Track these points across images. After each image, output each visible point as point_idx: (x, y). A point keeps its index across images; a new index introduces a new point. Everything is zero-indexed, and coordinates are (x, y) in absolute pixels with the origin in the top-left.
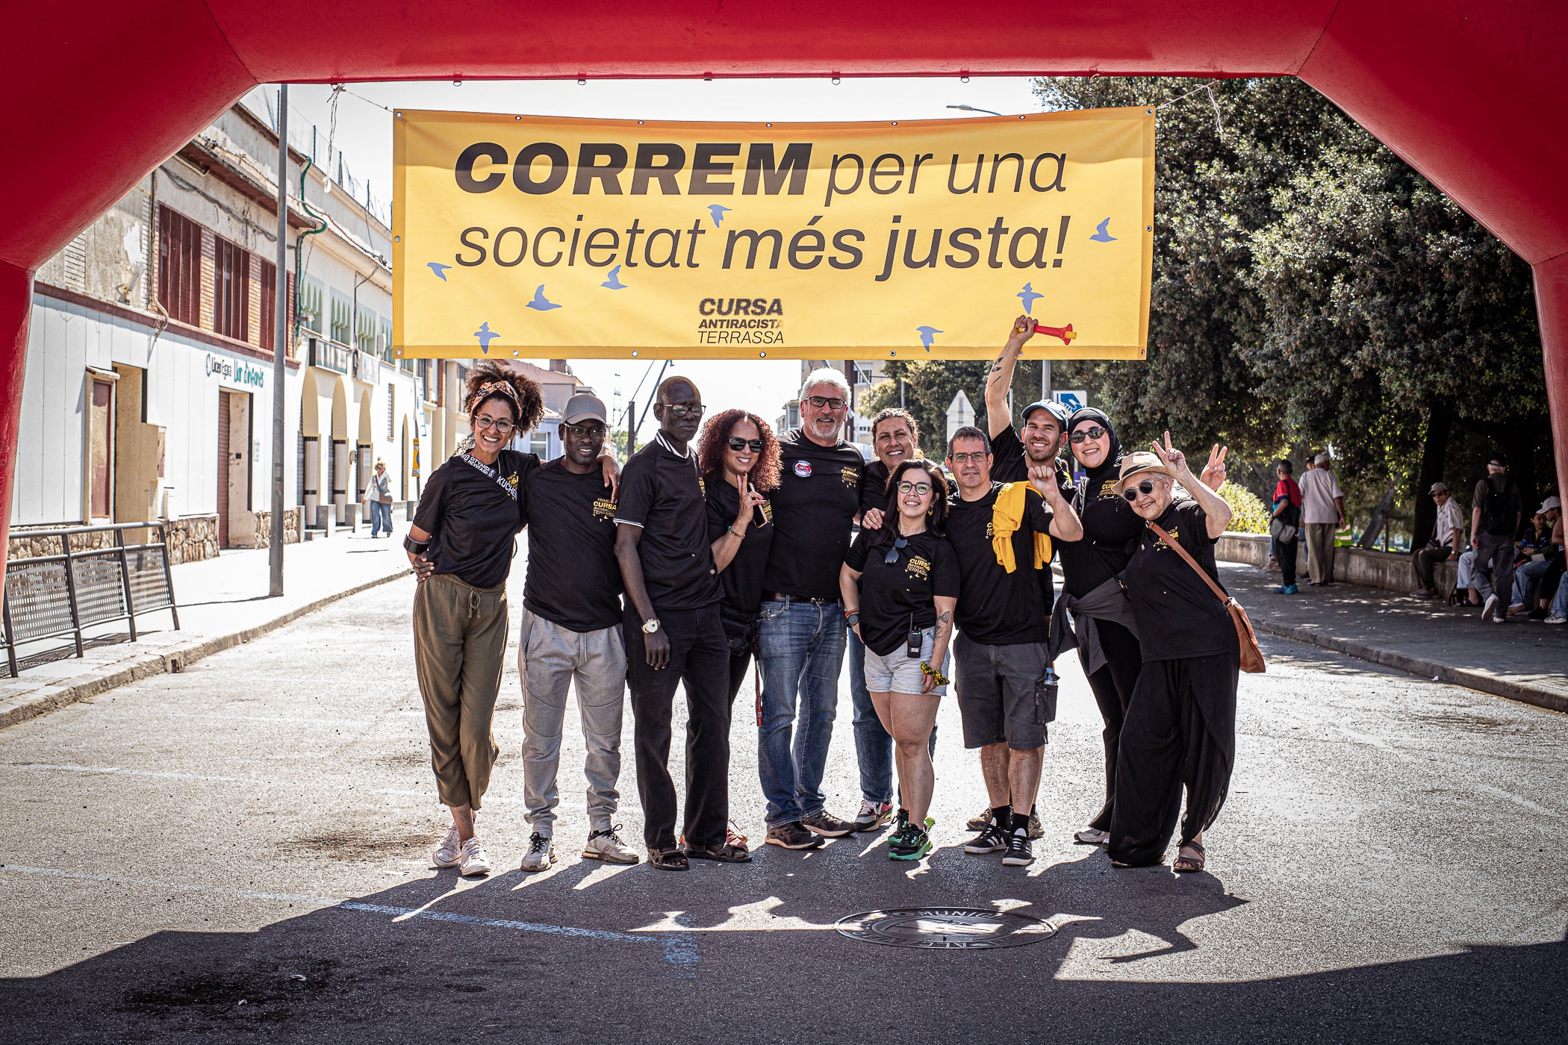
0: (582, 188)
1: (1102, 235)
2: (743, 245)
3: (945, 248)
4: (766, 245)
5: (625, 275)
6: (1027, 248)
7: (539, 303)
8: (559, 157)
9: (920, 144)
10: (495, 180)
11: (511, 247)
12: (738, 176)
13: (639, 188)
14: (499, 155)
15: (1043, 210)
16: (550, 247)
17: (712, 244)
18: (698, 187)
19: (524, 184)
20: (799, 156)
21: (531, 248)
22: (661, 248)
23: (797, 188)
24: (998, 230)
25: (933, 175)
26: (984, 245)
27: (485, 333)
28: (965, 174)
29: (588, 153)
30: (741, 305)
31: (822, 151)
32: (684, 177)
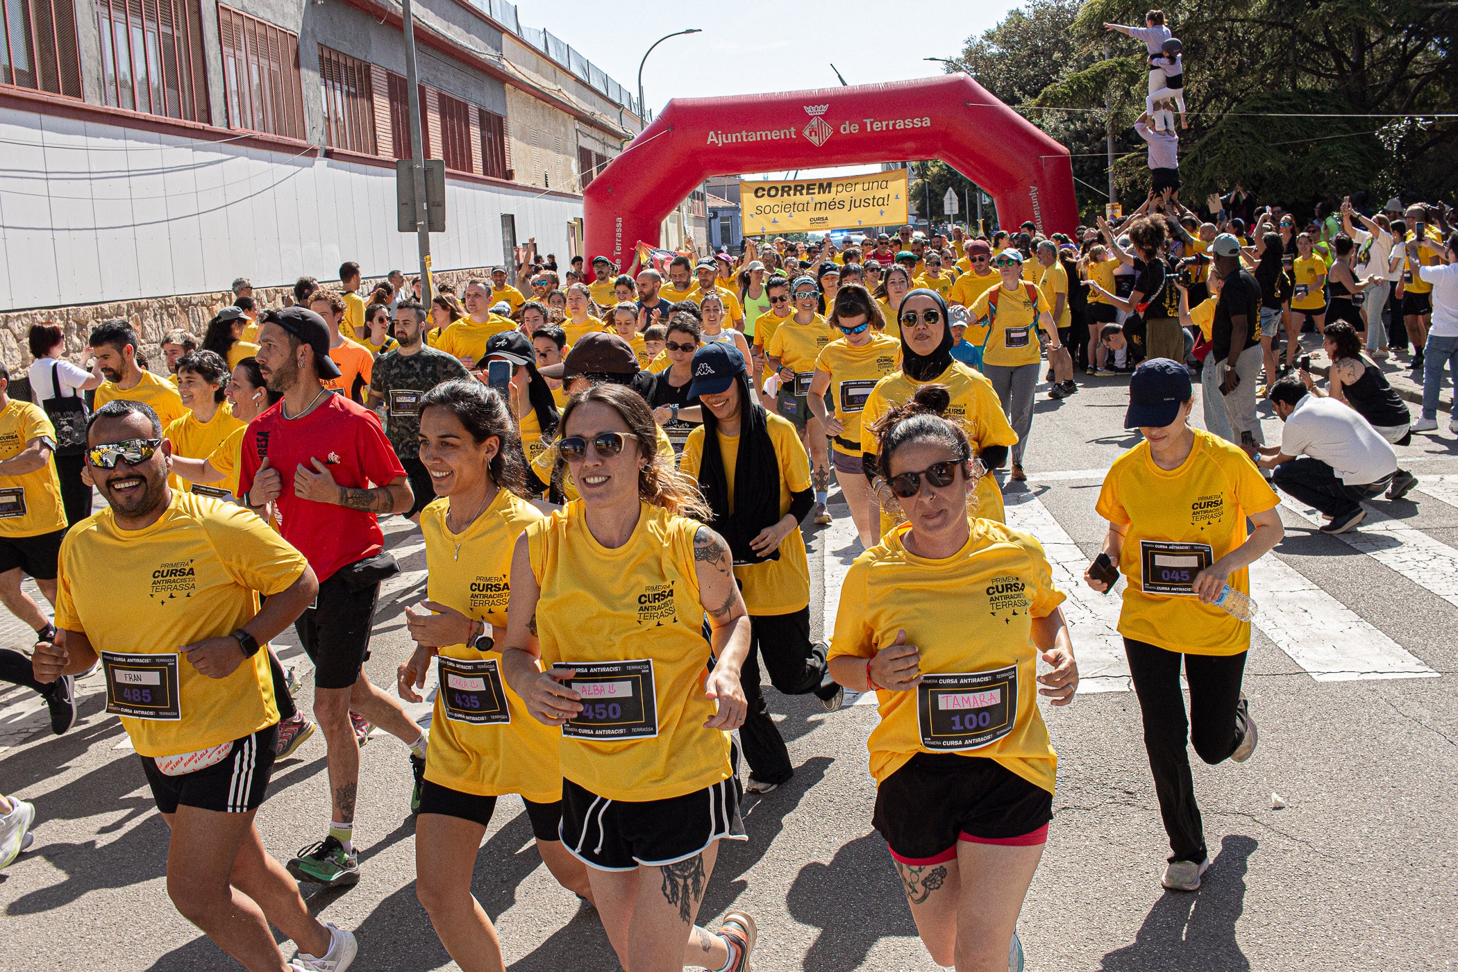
0: (782, 195)
1: (897, 198)
2: (818, 205)
3: (863, 203)
4: (823, 205)
5: (793, 214)
6: (881, 202)
7: (775, 221)
8: (777, 190)
9: (856, 181)
10: (763, 195)
11: (767, 210)
12: (816, 191)
13: (795, 194)
14: (764, 190)
15: (883, 193)
16: (776, 209)
17: (812, 206)
18: (808, 193)
19: (769, 195)
20: (829, 185)
21: (772, 209)
22: (801, 207)
23: (829, 192)
24: (874, 198)
25: (859, 187)
26: (871, 202)
27: (763, 229)
28: (866, 186)
29: (783, 188)
30: (819, 219)
31: (834, 184)
32: (804, 192)
